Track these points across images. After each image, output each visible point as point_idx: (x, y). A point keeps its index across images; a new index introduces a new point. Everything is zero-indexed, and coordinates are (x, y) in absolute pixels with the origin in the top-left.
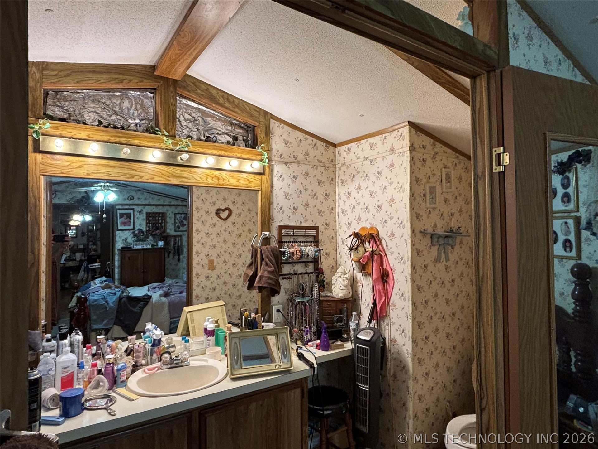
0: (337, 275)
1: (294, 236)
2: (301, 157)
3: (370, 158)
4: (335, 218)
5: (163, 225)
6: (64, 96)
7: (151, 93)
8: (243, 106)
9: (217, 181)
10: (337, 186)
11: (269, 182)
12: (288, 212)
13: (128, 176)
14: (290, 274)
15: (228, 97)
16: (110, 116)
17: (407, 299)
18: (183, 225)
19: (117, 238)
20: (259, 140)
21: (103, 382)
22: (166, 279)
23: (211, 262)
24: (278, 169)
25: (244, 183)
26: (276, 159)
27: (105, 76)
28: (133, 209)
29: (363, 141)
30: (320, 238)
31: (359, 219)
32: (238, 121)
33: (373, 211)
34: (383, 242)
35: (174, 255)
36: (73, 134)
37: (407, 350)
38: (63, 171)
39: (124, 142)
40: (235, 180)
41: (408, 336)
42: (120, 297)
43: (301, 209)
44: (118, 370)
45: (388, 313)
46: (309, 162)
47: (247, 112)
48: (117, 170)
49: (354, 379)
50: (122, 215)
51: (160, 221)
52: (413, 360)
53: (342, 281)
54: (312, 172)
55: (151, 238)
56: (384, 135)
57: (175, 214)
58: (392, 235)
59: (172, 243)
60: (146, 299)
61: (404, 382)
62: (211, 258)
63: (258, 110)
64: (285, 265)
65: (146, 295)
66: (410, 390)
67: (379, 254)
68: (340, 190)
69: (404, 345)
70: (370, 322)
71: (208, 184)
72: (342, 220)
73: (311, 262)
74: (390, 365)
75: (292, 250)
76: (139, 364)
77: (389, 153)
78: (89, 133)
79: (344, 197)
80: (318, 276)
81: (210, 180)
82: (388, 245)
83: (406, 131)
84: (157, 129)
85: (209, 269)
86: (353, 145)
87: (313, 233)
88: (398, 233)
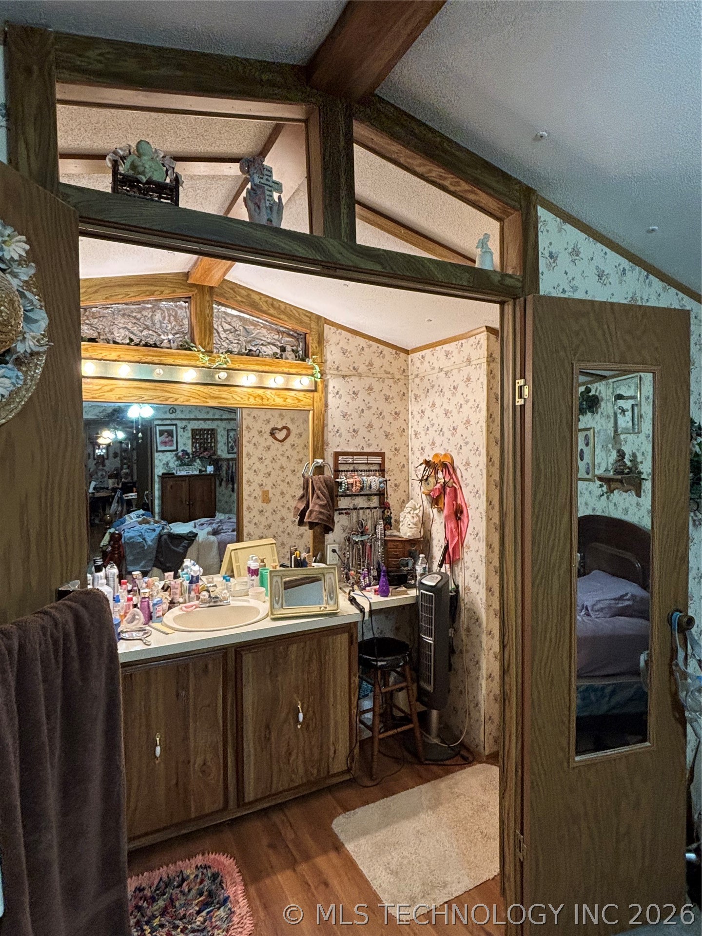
0: (407, 510)
1: (353, 463)
2: (362, 369)
3: (445, 369)
4: (407, 441)
5: (213, 445)
6: (93, 313)
7: (185, 302)
8: (291, 311)
9: (260, 401)
10: (409, 402)
11: (323, 399)
12: (346, 435)
13: (161, 399)
14: (349, 509)
15: (273, 303)
16: (142, 332)
17: (481, 540)
19: (156, 462)
20: (310, 351)
21: (138, 615)
22: (217, 514)
23: (266, 494)
24: (334, 384)
25: (292, 402)
26: (331, 372)
27: (135, 289)
28: (176, 425)
29: (438, 348)
30: (387, 466)
31: (433, 443)
32: (286, 328)
33: (448, 434)
34: (458, 472)
35: (227, 484)
36: (103, 355)
38: (94, 396)
39: (157, 361)
40: (282, 399)
41: (482, 583)
42: (160, 534)
43: (363, 432)
44: (154, 605)
45: (461, 556)
46: (373, 374)
47: (297, 319)
48: (150, 393)
49: (418, 630)
50: (162, 433)
52: (486, 609)
53: (411, 518)
54: (377, 386)
55: (198, 461)
56: (461, 342)
57: (228, 431)
58: (468, 464)
59: (224, 468)
60: (191, 538)
61: (477, 636)
62: (266, 489)
63: (309, 315)
64: (342, 498)
65: (191, 532)
67: (453, 486)
68: (414, 407)
69: (478, 594)
70: (440, 566)
71: (250, 405)
72: (414, 443)
73: (375, 495)
75: (351, 481)
76: (176, 601)
77: (465, 364)
78: (119, 353)
79: (417, 417)
80: (383, 512)
81: (252, 400)
82: (463, 475)
83: (483, 337)
84: (192, 344)
85: (263, 501)
86: (428, 352)
87: (378, 460)
88: (473, 461)
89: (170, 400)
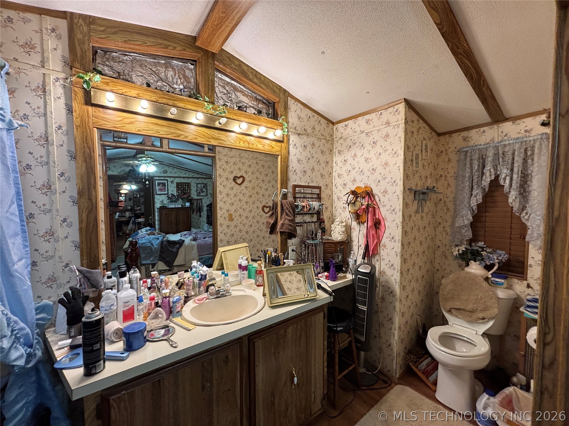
0: (336, 223)
1: (304, 193)
2: (309, 131)
3: (366, 132)
4: (332, 180)
5: (189, 191)
6: (113, 57)
7: (192, 64)
8: (268, 83)
9: (247, 145)
10: (334, 156)
11: (287, 148)
12: (300, 174)
13: (174, 135)
14: (302, 223)
15: (256, 74)
16: (157, 82)
17: (397, 241)
18: (203, 192)
19: (156, 200)
20: (279, 113)
21: (161, 314)
22: (192, 229)
23: (231, 215)
24: (293, 138)
25: (268, 148)
26: (292, 130)
27: (152, 40)
28: (167, 180)
29: (359, 118)
30: (323, 196)
31: (354, 180)
32: (261, 97)
33: (367, 173)
34: (377, 198)
35: (197, 213)
36: (124, 91)
37: (395, 280)
38: (115, 125)
39: (171, 104)
40: (261, 145)
41: (396, 269)
42: (161, 241)
43: (309, 172)
44: (174, 302)
45: (379, 252)
46: (315, 135)
47: (271, 89)
48: (165, 129)
49: (354, 301)
50: (159, 184)
51: (186, 189)
52: (400, 286)
53: (340, 228)
54: (317, 143)
55: (180, 200)
56: (380, 112)
57: (197, 184)
58: (385, 192)
59: (195, 204)
60: (181, 243)
61: (391, 303)
62: (231, 213)
63: (279, 87)
64: (298, 216)
65: (180, 240)
66: (397, 309)
67: (373, 207)
68: (337, 159)
69: (392, 276)
70: (364, 258)
71: (240, 147)
72: (338, 181)
73: (316, 214)
74: (379, 290)
75: (303, 204)
76: (189, 295)
77: (384, 126)
78: (139, 92)
79: (341, 164)
80: (320, 225)
81: (242, 144)
82: (381, 199)
83: (402, 107)
84: (198, 95)
85: (229, 220)
86: (350, 122)
87: (317, 191)
88: (390, 190)
89: (183, 137)
